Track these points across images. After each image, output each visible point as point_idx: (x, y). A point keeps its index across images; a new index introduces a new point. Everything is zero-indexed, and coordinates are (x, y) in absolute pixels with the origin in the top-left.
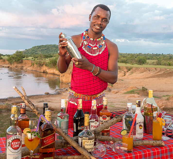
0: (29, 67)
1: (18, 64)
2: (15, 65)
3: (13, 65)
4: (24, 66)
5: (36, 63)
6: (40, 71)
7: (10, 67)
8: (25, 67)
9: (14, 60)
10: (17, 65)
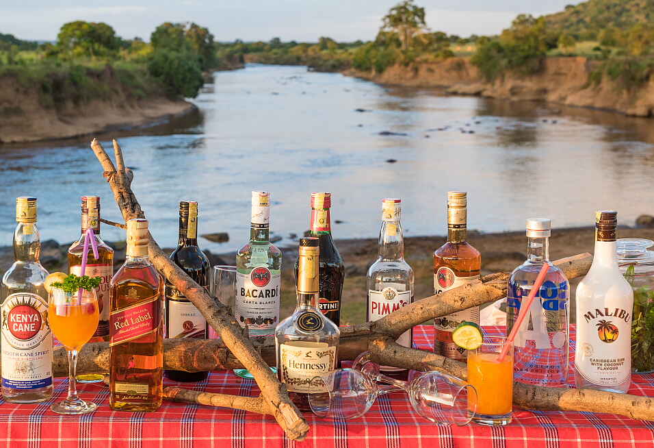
0: (575, 90)
1: (522, 78)
2: (509, 84)
3: (498, 83)
4: (550, 86)
5: (610, 73)
6: (630, 111)
7: (485, 93)
8: (554, 90)
9: (504, 62)
10: (519, 83)
